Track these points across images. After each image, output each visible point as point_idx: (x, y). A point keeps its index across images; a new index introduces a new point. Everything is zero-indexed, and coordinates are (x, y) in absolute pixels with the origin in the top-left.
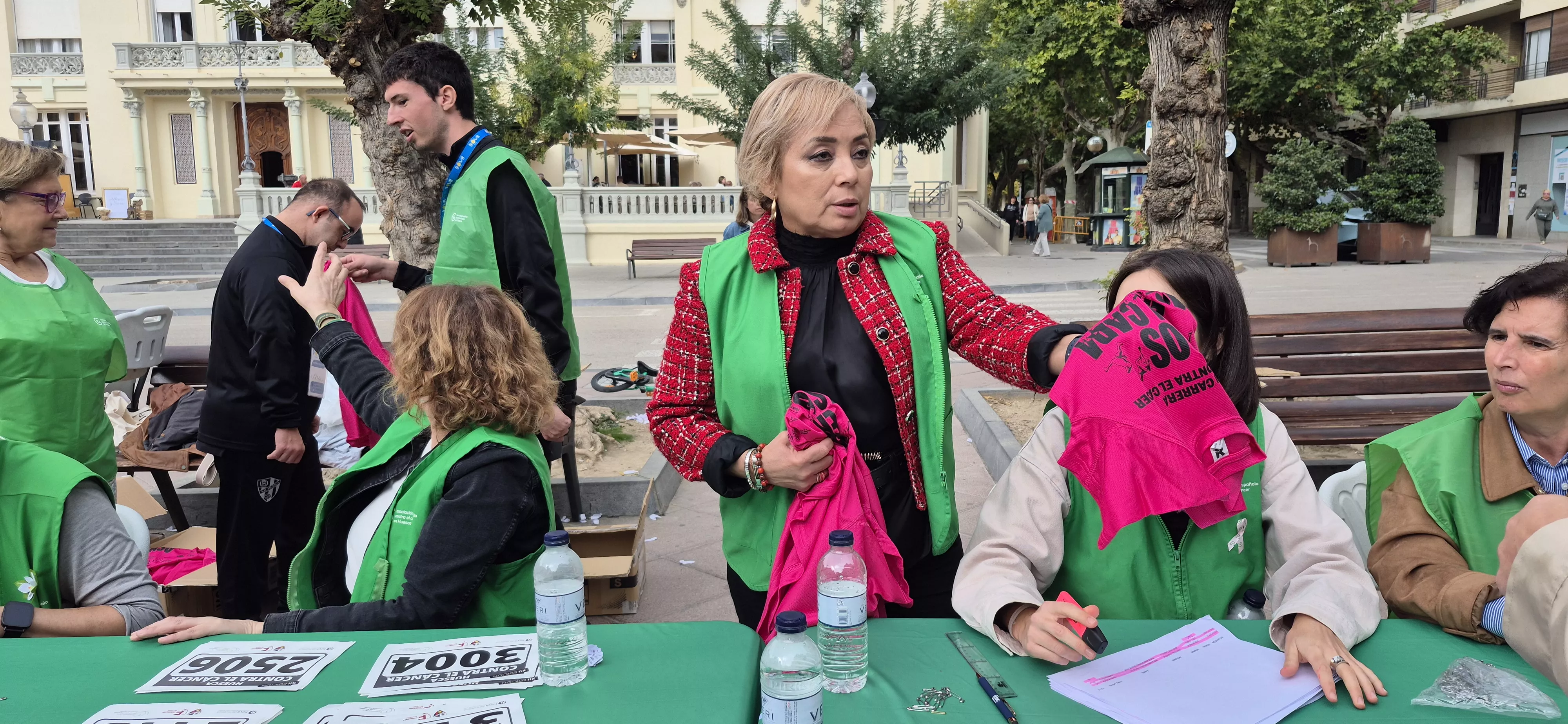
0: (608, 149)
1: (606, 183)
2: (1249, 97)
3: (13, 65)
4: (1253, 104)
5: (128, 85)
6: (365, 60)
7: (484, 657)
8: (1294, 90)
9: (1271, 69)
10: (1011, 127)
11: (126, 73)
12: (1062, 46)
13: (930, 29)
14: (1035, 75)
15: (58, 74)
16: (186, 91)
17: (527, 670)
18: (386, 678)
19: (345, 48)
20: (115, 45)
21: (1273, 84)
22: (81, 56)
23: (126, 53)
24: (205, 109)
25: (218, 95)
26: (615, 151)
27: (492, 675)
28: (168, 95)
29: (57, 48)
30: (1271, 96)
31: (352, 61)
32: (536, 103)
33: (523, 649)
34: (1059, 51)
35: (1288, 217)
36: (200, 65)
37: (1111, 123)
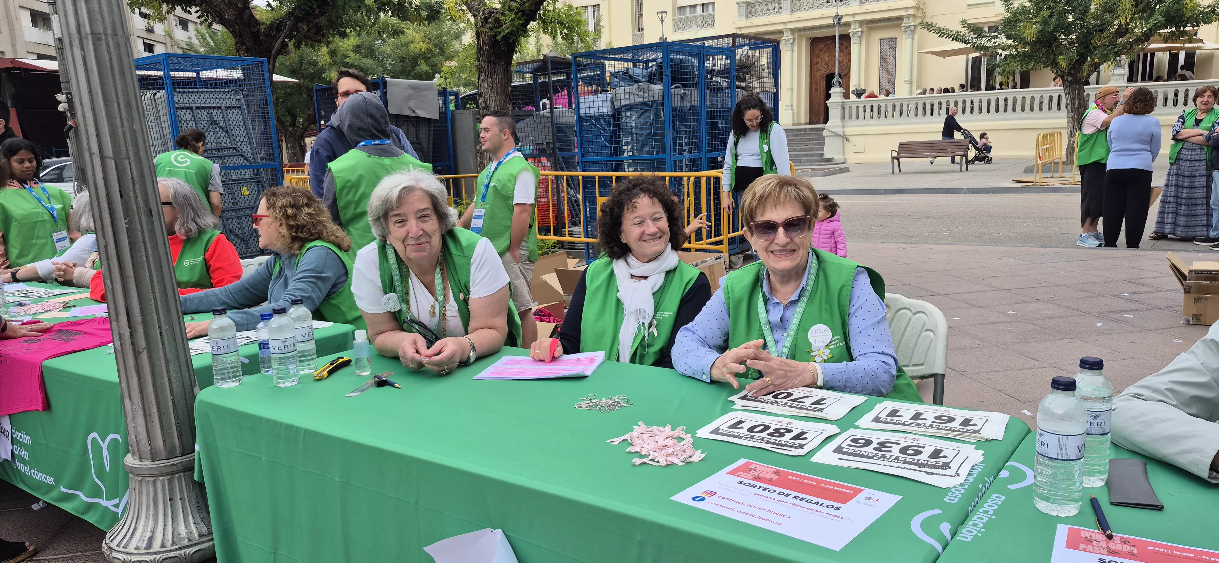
3: (674, 26)
11: (744, 23)
15: (699, 28)
16: (781, 32)
20: (738, 3)
22: (714, 15)
23: (744, 8)
24: (792, 44)
25: (802, 33)
29: (699, 9)
36: (792, 11)
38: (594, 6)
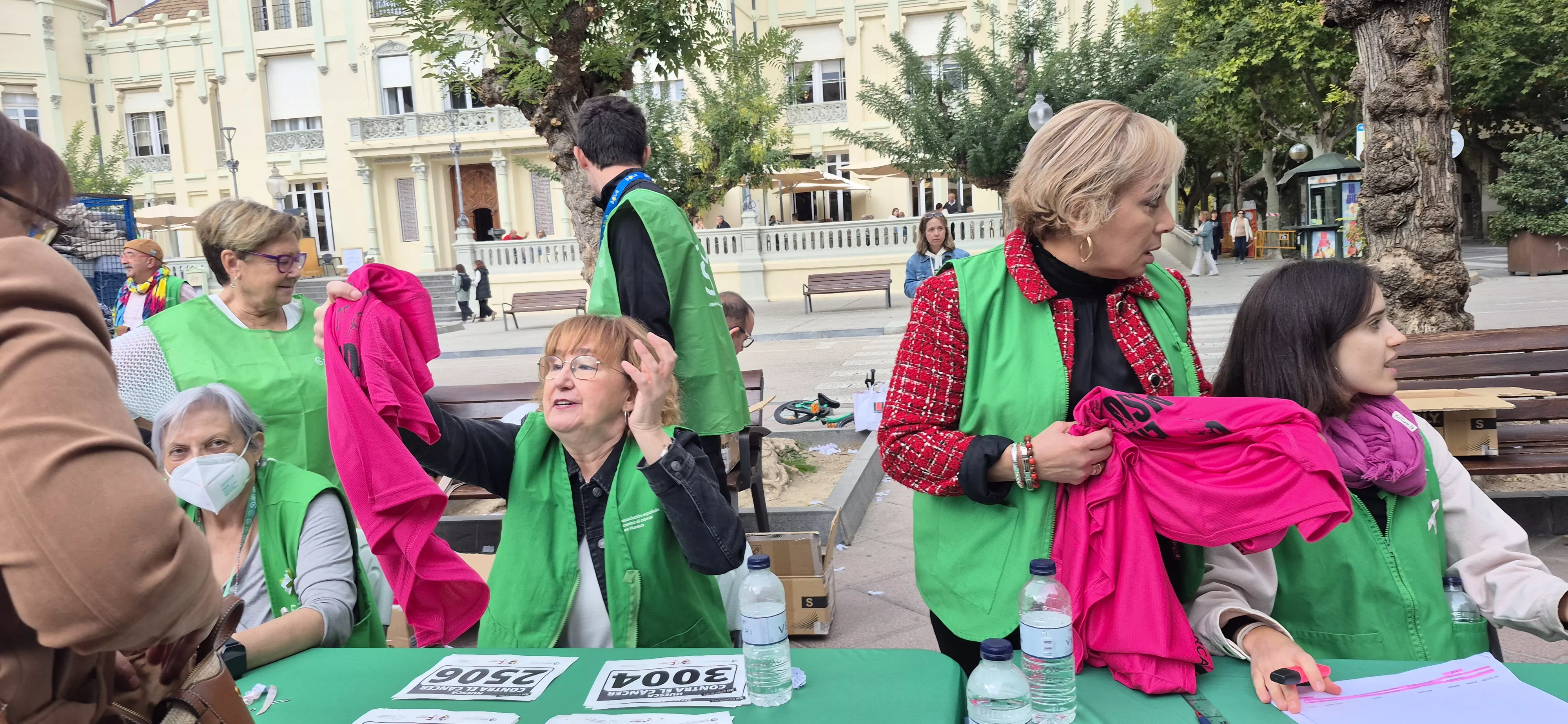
0: (783, 188)
1: (782, 221)
2: (1476, 91)
3: (268, 143)
4: (1482, 99)
5: (360, 155)
6: (565, 120)
7: (695, 675)
8: (1532, 80)
9: (1502, 59)
10: (1202, 139)
11: (359, 144)
12: (1256, 52)
13: (1109, 45)
14: (1227, 84)
15: (303, 149)
16: (409, 158)
17: (735, 690)
18: (607, 692)
19: (548, 110)
20: (350, 120)
21: (1505, 76)
22: (322, 132)
23: (358, 127)
24: (425, 173)
25: (436, 160)
26: (789, 190)
27: (703, 693)
28: (393, 163)
29: (302, 126)
30: (1503, 89)
31: (553, 121)
32: (715, 148)
33: (730, 669)
34: (1252, 57)
35: (1531, 220)
36: (420, 133)
37: (1316, 129)
38: (157, 113)
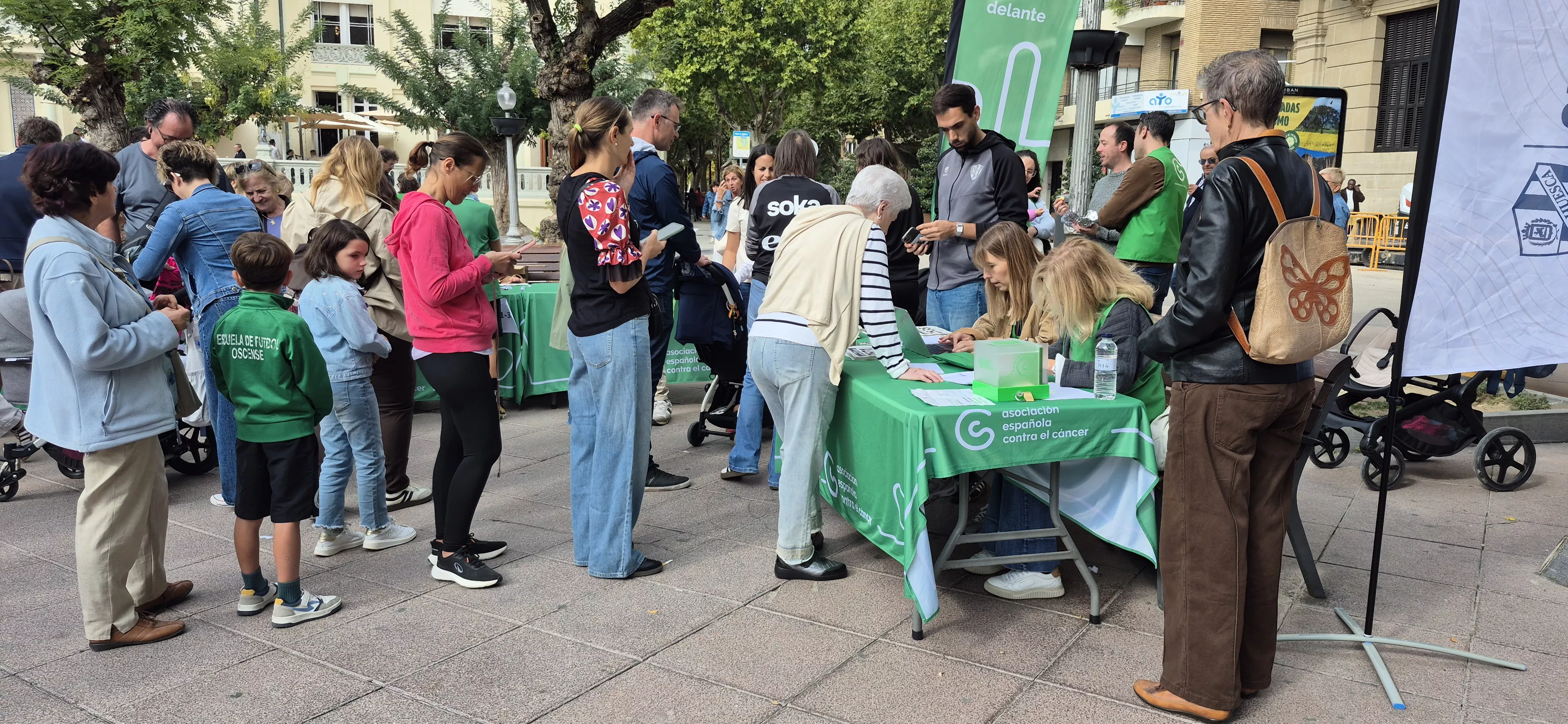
0: (303, 123)
1: (301, 157)
12: (705, 61)
14: (683, 84)
26: (311, 125)
32: (223, 86)
34: (703, 65)
37: (753, 126)
